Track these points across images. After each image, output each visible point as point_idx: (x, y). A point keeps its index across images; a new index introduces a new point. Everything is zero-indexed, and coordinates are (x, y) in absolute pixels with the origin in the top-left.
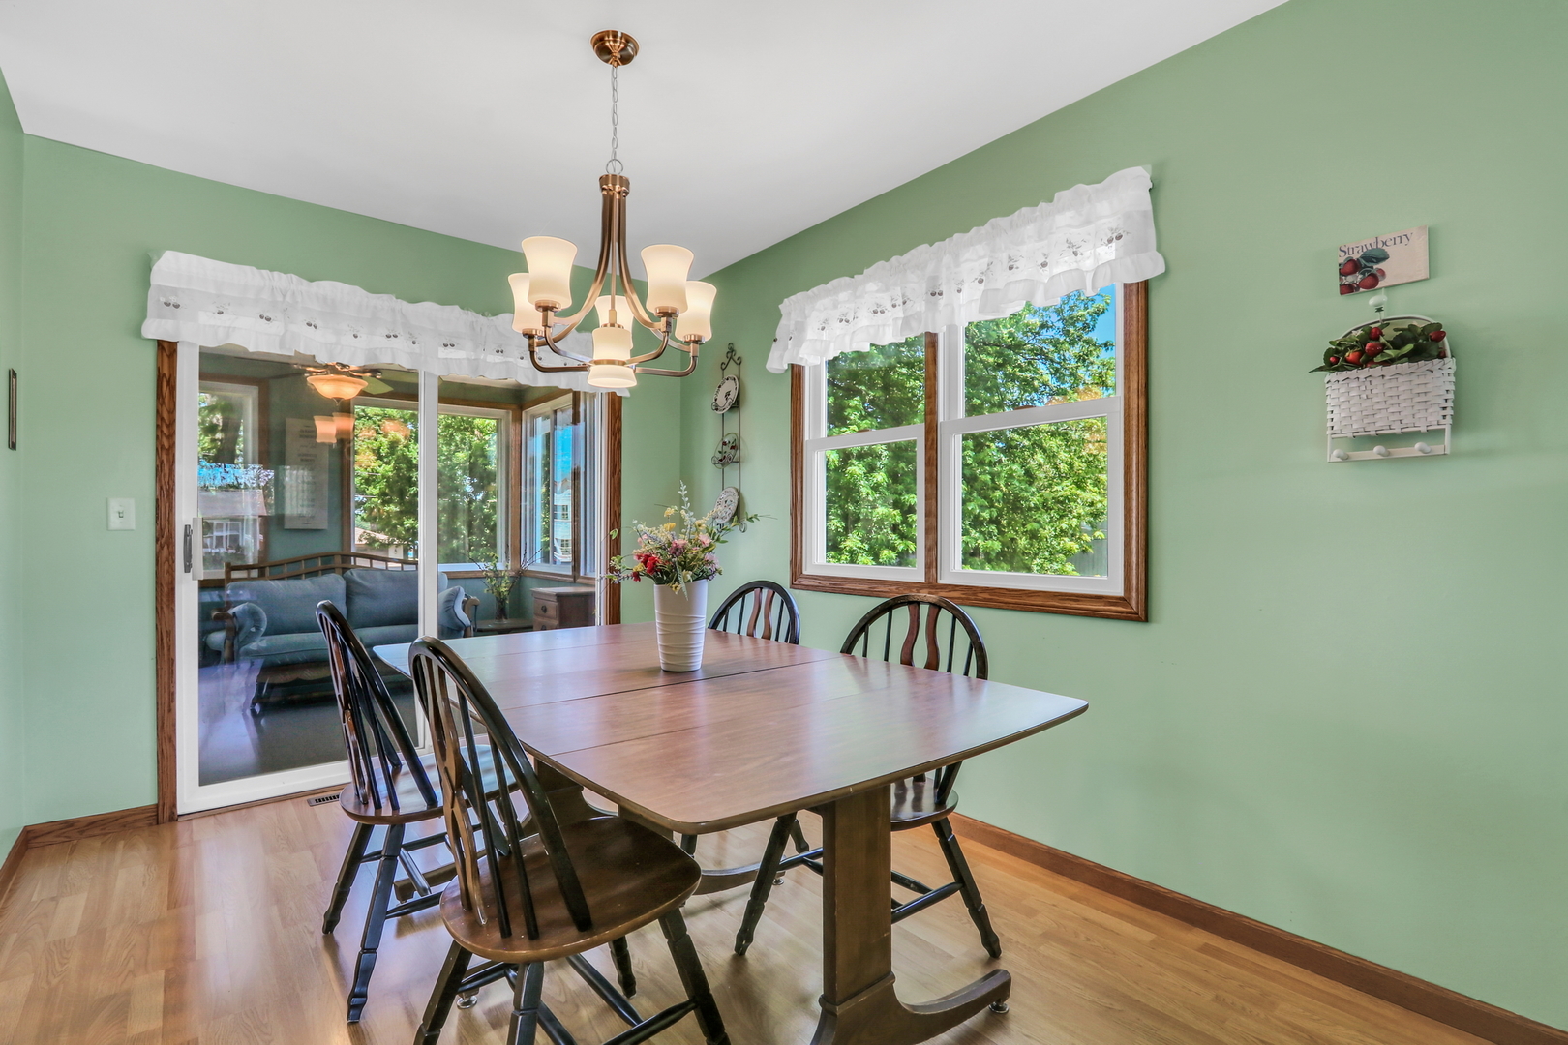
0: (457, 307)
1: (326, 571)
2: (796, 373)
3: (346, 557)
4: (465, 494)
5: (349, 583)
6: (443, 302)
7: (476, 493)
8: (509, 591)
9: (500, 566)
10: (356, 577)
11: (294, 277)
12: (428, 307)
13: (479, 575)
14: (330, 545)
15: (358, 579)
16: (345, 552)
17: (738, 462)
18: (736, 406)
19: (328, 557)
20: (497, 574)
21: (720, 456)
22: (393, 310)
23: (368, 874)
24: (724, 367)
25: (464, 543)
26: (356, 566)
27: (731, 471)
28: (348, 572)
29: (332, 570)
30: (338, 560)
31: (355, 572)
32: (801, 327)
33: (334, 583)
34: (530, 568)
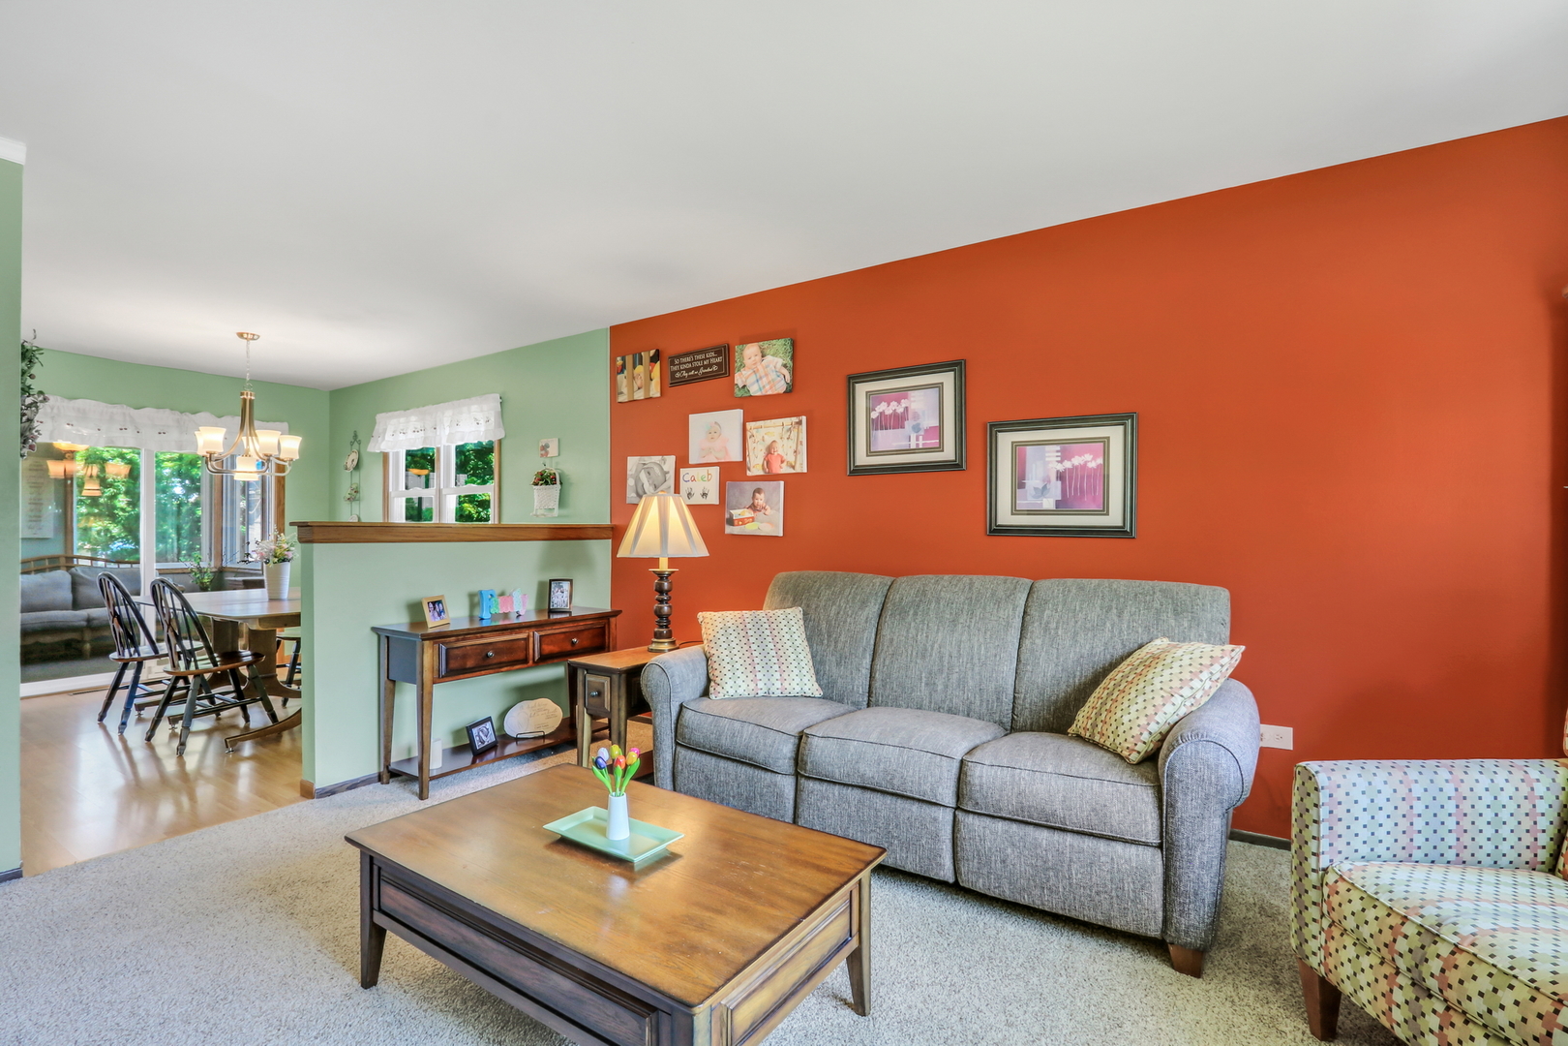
0: (168, 411)
1: (52, 569)
2: (385, 456)
3: (70, 559)
4: (174, 496)
5: (73, 576)
6: (158, 407)
7: (187, 494)
8: (211, 582)
9: (203, 565)
10: (79, 572)
11: (59, 398)
12: (148, 411)
13: (185, 571)
14: (56, 549)
15: (82, 574)
16: (69, 555)
17: (359, 500)
18: (357, 467)
19: (53, 559)
20: (200, 570)
21: (349, 496)
22: (124, 414)
23: (122, 696)
24: (352, 444)
25: (173, 547)
26: (78, 565)
27: (355, 504)
28: (73, 570)
29: (58, 568)
30: (63, 561)
31: (77, 568)
32: (385, 431)
33: (62, 576)
34: (229, 565)
